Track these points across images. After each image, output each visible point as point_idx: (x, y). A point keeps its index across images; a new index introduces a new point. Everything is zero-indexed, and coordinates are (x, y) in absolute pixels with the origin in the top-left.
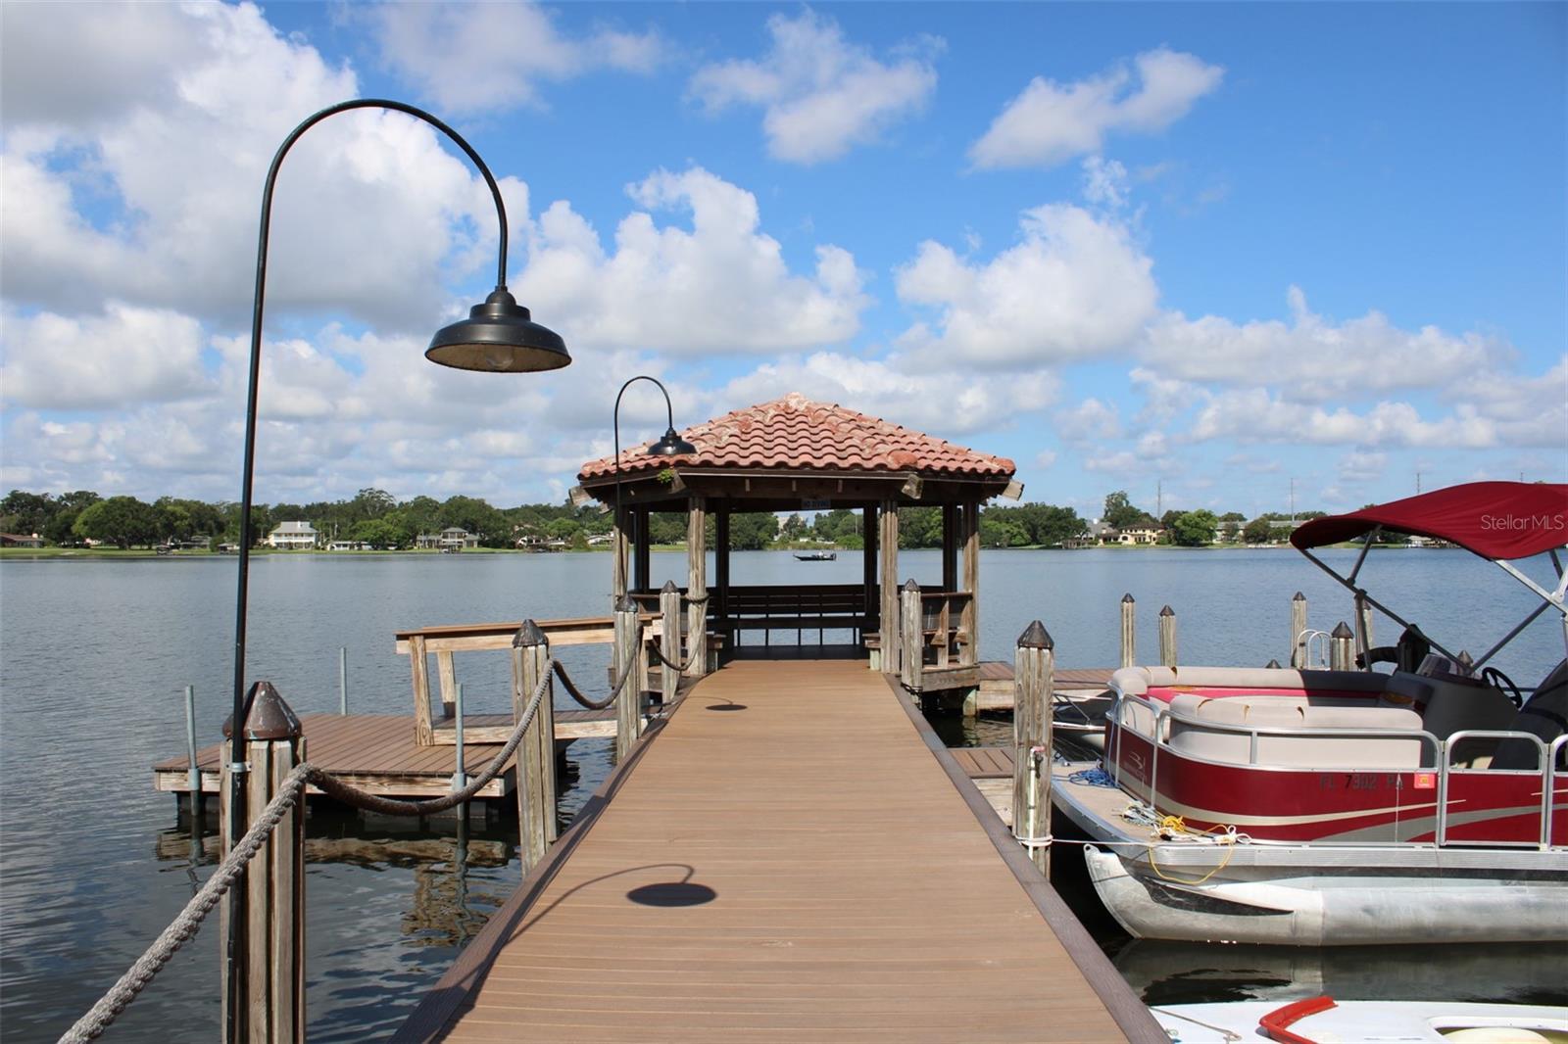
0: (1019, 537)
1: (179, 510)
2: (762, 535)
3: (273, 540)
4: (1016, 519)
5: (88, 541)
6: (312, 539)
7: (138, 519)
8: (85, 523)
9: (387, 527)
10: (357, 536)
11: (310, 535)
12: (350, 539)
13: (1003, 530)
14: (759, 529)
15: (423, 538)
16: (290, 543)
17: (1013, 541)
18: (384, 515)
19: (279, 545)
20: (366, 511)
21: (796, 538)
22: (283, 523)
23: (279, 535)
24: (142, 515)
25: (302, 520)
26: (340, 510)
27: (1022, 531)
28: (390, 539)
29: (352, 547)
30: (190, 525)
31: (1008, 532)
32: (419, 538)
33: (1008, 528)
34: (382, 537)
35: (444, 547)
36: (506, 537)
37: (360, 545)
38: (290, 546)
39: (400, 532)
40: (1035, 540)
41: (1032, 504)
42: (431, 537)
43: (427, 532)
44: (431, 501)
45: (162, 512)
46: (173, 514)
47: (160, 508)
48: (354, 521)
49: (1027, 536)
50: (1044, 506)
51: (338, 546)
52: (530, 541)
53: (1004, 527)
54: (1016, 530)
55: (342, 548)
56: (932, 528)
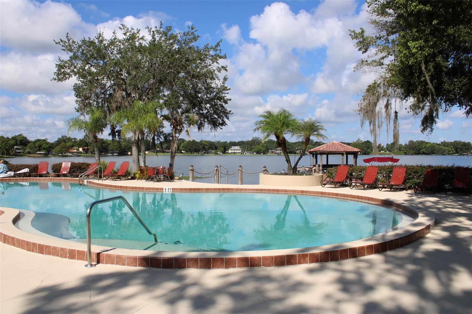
0: (451, 151)
1: (206, 143)
2: (369, 150)
3: (230, 151)
4: (450, 146)
5: (183, 151)
6: (240, 151)
7: (196, 146)
8: (183, 147)
9: (261, 148)
10: (252, 150)
11: (240, 150)
12: (250, 151)
13: (446, 149)
14: (368, 149)
15: (270, 151)
16: (235, 152)
17: (449, 153)
18: (259, 144)
19: (232, 153)
20: (254, 143)
21: (380, 151)
22: (232, 147)
23: (231, 150)
24: (197, 145)
25: (238, 146)
26: (248, 143)
27: (453, 149)
28: (261, 151)
29: (251, 153)
30: (209, 147)
31: (448, 150)
32: (269, 151)
33: (448, 148)
34: (259, 151)
35: (276, 154)
36: (293, 151)
37: (253, 153)
38: (234, 153)
39: (264, 149)
40: (457, 152)
41: (456, 141)
42: (272, 151)
43: (271, 149)
44: (272, 140)
45: (202, 144)
46: (204, 144)
47: (201, 143)
48: (252, 147)
49: (454, 151)
50: (461, 142)
51: (247, 153)
52: (300, 152)
53: (446, 148)
54: (450, 149)
55: (248, 154)
56: (423, 148)
